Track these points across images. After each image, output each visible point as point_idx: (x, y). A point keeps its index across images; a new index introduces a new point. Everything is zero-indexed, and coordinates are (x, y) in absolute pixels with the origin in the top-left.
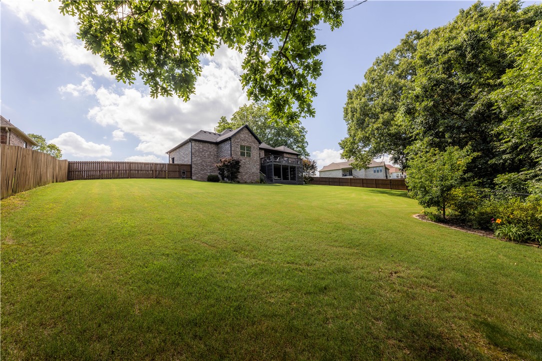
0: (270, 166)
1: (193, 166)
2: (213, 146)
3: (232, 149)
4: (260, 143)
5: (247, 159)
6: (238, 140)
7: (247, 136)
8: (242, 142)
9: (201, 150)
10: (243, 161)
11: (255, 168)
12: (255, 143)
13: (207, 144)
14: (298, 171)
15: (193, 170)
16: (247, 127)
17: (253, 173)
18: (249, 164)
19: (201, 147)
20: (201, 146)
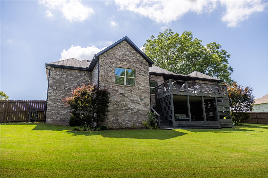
0: (168, 97)
1: (49, 103)
2: (83, 73)
3: (100, 74)
4: (151, 64)
5: (127, 89)
6: (111, 59)
7: (128, 53)
8: (119, 63)
9: (64, 80)
10: (120, 91)
11: (141, 103)
12: (141, 63)
13: (73, 72)
14: (221, 104)
15: (49, 108)
16: (126, 40)
17: (138, 111)
18: (132, 96)
19: (65, 76)
20: (64, 74)
